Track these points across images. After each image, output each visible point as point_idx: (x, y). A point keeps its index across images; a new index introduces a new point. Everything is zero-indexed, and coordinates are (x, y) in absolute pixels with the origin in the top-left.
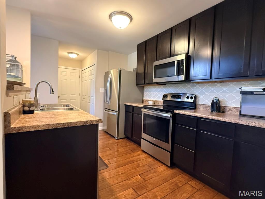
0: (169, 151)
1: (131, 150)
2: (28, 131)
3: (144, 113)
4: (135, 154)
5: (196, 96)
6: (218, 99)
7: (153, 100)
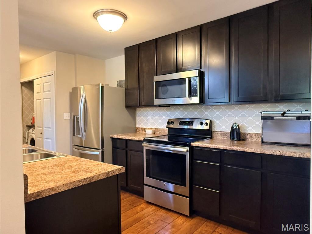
0: (187, 196)
1: (131, 205)
2: (48, 195)
3: (146, 149)
4: (138, 209)
5: (211, 122)
6: (237, 125)
7: (152, 129)
